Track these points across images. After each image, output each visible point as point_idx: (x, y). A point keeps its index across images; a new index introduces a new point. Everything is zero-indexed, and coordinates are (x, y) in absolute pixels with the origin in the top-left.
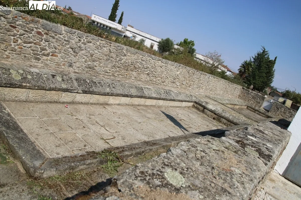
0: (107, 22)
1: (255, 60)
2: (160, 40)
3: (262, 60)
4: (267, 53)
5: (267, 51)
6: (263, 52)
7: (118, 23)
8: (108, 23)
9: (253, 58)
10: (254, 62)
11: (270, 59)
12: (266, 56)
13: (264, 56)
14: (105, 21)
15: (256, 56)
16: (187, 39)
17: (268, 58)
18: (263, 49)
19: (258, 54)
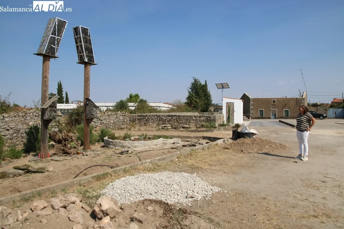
0: (62, 106)
1: (192, 89)
2: (116, 104)
3: (197, 87)
4: (199, 81)
5: (197, 80)
6: (195, 81)
7: (66, 103)
8: (64, 106)
9: (189, 88)
10: (192, 91)
11: (202, 85)
12: (198, 83)
13: (197, 84)
14: (60, 106)
15: (191, 86)
16: (132, 94)
17: (201, 84)
18: (194, 79)
19: (192, 84)
